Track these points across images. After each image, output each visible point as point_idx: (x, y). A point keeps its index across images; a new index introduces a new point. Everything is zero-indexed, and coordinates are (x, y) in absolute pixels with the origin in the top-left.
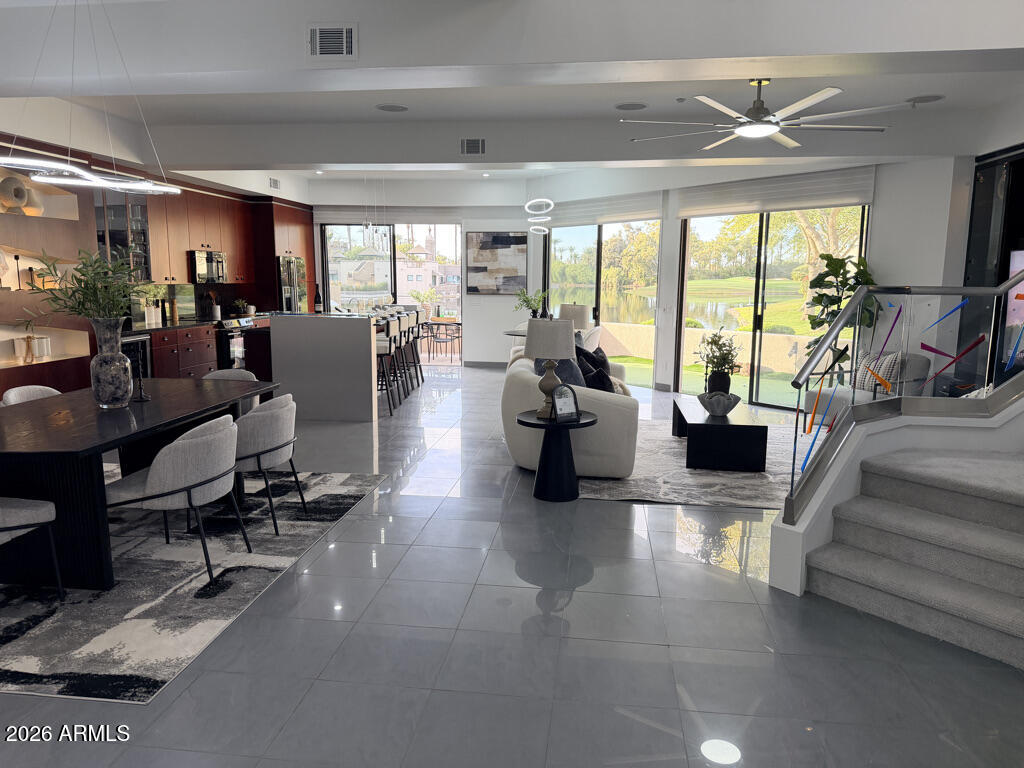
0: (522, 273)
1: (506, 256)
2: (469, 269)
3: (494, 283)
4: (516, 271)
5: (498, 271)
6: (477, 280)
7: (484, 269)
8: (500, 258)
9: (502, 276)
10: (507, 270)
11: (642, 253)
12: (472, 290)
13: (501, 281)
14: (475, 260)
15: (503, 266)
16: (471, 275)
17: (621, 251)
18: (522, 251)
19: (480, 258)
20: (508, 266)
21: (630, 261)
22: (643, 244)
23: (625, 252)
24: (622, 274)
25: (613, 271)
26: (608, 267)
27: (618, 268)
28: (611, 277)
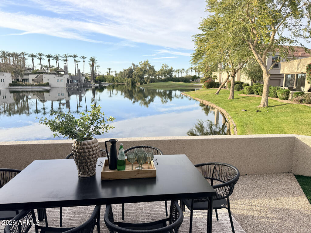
17: (132, 73)
21: (135, 76)
22: (139, 71)
24: (133, 80)
25: (130, 79)
26: (128, 78)
27: (131, 78)
28: (129, 81)
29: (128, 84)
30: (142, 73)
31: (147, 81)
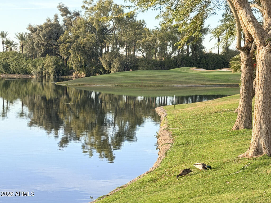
11: (81, 40)
17: (58, 37)
21: (68, 48)
22: (81, 30)
23: (62, 38)
24: (60, 62)
25: (49, 60)
26: (44, 55)
27: (57, 58)
28: (48, 67)
29: (42, 77)
30: (90, 37)
31: (110, 64)
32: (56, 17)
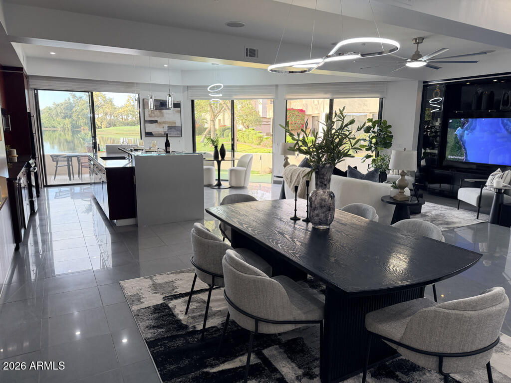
0: (178, 124)
1: (169, 114)
2: (145, 121)
3: (163, 130)
4: (175, 123)
5: (164, 123)
6: (150, 128)
7: (156, 122)
8: (165, 115)
9: (167, 125)
10: (170, 122)
12: (149, 134)
13: (166, 129)
14: (150, 116)
15: (167, 120)
16: (148, 125)
17: (72, 110)
18: (178, 111)
19: (153, 115)
20: (170, 120)
23: (74, 110)
24: (74, 122)
25: (67, 121)
26: (64, 118)
27: (71, 119)
28: (67, 124)
29: (64, 129)
32: (69, 98)
